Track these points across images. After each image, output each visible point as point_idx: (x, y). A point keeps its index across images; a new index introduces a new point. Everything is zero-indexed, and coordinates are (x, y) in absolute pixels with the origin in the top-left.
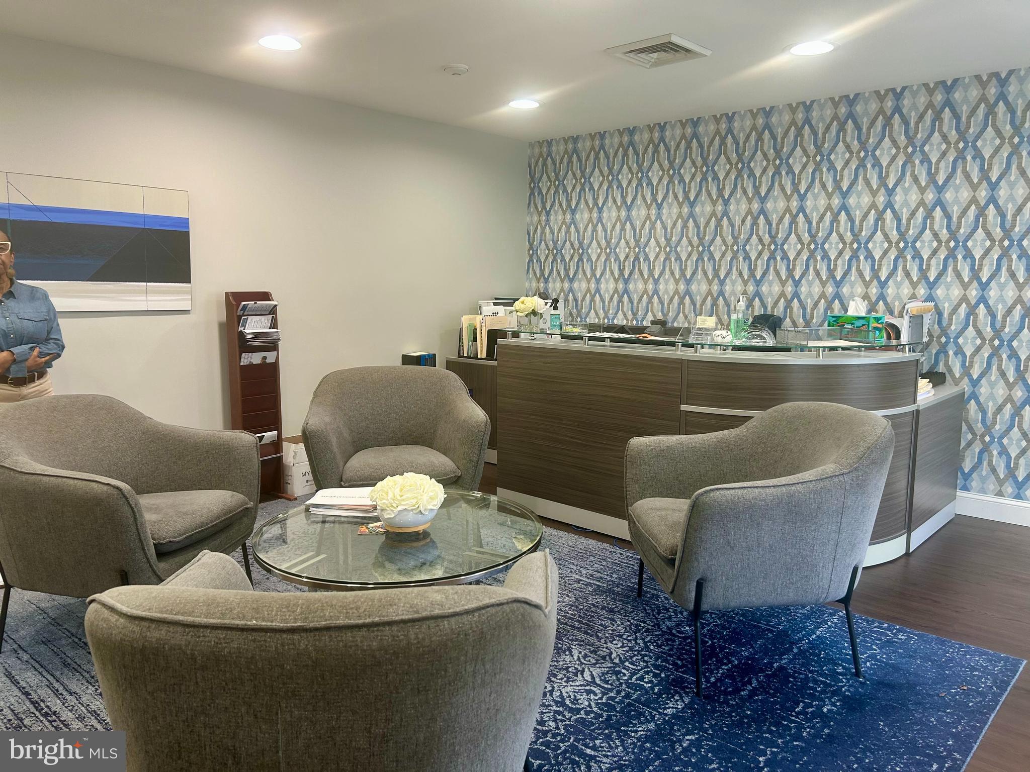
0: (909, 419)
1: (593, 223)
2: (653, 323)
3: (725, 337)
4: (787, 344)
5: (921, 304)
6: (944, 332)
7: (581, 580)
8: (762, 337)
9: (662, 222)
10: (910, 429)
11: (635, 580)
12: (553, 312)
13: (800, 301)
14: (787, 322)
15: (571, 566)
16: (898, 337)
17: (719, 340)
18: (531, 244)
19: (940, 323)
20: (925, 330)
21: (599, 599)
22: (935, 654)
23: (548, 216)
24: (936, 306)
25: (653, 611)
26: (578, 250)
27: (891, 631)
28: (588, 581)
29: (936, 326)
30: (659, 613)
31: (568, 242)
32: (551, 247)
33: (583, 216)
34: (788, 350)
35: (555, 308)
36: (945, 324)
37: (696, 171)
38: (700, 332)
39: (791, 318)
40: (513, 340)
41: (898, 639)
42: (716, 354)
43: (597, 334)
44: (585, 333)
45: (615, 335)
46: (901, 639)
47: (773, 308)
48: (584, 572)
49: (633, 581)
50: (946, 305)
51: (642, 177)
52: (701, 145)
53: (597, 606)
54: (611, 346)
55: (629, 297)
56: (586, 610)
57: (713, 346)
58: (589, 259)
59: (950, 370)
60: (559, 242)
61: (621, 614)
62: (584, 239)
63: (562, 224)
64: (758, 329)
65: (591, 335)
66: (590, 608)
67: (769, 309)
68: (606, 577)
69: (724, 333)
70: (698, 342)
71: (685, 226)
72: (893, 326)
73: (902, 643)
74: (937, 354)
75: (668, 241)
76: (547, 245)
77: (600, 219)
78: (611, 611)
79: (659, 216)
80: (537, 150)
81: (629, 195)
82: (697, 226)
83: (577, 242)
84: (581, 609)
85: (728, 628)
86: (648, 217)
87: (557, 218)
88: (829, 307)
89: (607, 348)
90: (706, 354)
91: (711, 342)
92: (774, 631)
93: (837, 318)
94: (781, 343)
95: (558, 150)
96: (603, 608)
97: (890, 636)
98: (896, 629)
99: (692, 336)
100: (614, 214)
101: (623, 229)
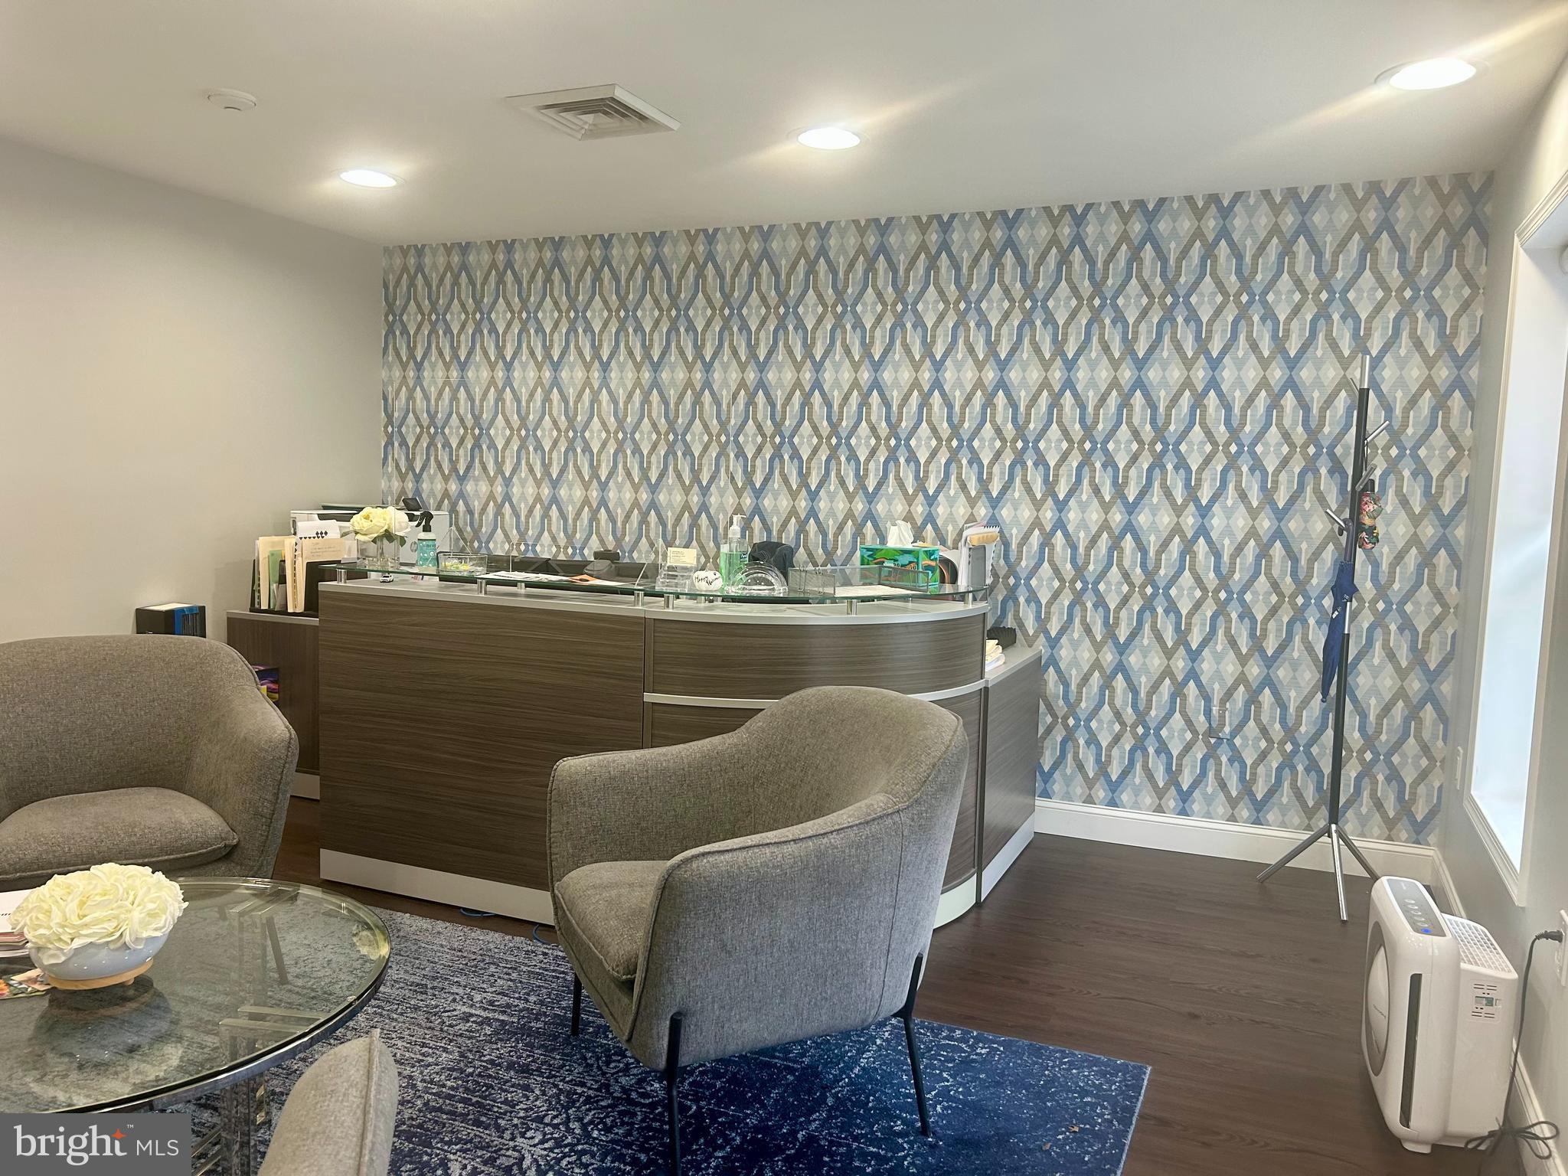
0: (975, 701)
1: (496, 387)
2: (598, 555)
3: (712, 581)
4: (804, 592)
5: (982, 530)
6: (1012, 571)
7: (472, 1015)
8: (769, 583)
9: (610, 392)
10: (977, 716)
11: (568, 1002)
12: (423, 535)
13: (818, 522)
14: (801, 555)
15: (455, 989)
16: (954, 579)
17: (702, 587)
18: (390, 417)
19: (1006, 557)
20: (989, 568)
21: (503, 1049)
22: (1031, 1074)
23: (419, 370)
24: (1001, 532)
25: (598, 1059)
26: (473, 429)
27: (966, 1042)
28: (484, 1014)
29: (1002, 562)
30: (607, 1063)
31: (454, 415)
32: (425, 423)
33: (479, 375)
34: (806, 602)
35: (427, 529)
36: (1013, 558)
37: (661, 315)
38: (673, 572)
39: (806, 548)
40: (350, 584)
41: (977, 1054)
42: (700, 610)
43: (502, 575)
44: (481, 572)
45: (533, 577)
46: (980, 1054)
47: (780, 532)
48: (478, 997)
49: (564, 1004)
50: (1014, 531)
51: (576, 318)
52: (667, 275)
53: (499, 1065)
54: (528, 596)
55: (560, 510)
56: (479, 1075)
57: (693, 596)
58: (492, 445)
59: (1021, 625)
60: (439, 415)
61: (541, 1075)
62: (482, 412)
63: (445, 384)
64: (761, 569)
65: (491, 576)
66: (487, 1069)
67: (775, 533)
68: (516, 1002)
69: (709, 574)
70: (669, 590)
71: (646, 400)
72: (947, 562)
73: (985, 1060)
74: (1004, 602)
75: (621, 423)
76: (418, 419)
77: (508, 382)
78: (525, 1070)
79: (605, 383)
80: (398, 261)
81: (556, 345)
82: (665, 401)
83: (469, 416)
84: (471, 1074)
85: (723, 1075)
86: (588, 382)
87: (435, 375)
88: (859, 532)
89: (521, 599)
90: (683, 609)
91: (690, 589)
92: (796, 1070)
93: (873, 552)
94: (795, 591)
95: (434, 262)
96: (510, 1066)
97: (965, 1052)
98: (972, 1037)
99: (660, 579)
100: (532, 374)
101: (547, 399)
